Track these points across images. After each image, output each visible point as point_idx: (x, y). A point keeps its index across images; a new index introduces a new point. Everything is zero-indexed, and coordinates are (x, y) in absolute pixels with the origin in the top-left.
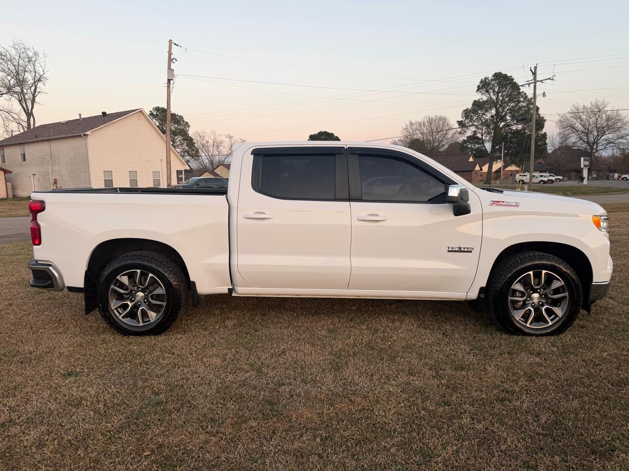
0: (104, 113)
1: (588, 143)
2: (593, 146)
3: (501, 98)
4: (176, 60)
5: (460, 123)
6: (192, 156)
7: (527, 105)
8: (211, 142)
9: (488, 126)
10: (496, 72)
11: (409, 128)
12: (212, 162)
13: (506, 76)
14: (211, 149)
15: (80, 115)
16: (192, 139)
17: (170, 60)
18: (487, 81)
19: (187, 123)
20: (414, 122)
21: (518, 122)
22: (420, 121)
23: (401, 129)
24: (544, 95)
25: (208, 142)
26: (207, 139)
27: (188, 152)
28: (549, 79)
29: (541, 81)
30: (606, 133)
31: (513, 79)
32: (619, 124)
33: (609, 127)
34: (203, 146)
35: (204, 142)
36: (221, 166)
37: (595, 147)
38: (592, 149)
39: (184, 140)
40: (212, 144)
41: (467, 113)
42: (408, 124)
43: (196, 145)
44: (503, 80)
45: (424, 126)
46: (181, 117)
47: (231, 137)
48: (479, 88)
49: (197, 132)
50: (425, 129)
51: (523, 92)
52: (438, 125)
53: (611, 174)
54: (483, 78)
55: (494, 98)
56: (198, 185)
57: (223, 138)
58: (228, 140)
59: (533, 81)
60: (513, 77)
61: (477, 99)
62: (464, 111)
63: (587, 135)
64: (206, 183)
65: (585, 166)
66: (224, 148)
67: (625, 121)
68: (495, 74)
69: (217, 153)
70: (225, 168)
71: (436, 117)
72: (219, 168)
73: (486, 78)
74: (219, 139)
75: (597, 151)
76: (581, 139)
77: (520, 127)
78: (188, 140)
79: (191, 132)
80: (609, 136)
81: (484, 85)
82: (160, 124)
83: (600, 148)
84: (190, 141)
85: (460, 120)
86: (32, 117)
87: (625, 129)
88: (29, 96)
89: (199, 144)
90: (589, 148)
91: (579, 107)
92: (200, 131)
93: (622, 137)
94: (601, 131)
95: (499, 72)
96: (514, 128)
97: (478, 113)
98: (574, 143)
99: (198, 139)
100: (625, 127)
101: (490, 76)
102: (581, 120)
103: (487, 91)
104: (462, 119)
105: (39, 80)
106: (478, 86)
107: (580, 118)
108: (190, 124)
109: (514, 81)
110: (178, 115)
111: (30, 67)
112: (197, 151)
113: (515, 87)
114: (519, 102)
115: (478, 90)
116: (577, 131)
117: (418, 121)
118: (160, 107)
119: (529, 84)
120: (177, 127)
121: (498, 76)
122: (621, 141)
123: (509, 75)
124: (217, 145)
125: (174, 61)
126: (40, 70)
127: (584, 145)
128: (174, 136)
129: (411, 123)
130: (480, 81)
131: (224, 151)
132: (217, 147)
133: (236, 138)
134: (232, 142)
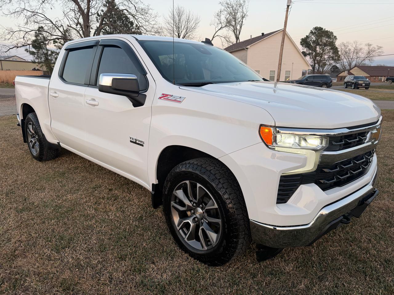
0: (263, 34)
6: (335, 60)
8: (352, 49)
12: (350, 65)
14: (351, 55)
15: (251, 36)
16: (337, 48)
19: (335, 37)
25: (350, 50)
26: (350, 47)
27: (333, 57)
34: (346, 53)
35: (347, 49)
36: (356, 67)
39: (331, 49)
40: (353, 51)
43: (340, 53)
46: (332, 33)
47: (369, 45)
49: (343, 43)
56: (307, 80)
57: (363, 46)
58: (367, 47)
64: (314, 79)
66: (362, 53)
69: (356, 57)
70: (358, 69)
72: (354, 69)
74: (359, 47)
78: (334, 49)
79: (337, 43)
82: (316, 39)
84: (335, 50)
86: (238, 40)
88: (238, 27)
89: (343, 51)
92: (345, 42)
99: (343, 47)
105: (244, 17)
108: (337, 38)
110: (329, 32)
112: (339, 57)
118: (318, 27)
120: (327, 40)
124: (357, 51)
128: (324, 47)
131: (362, 55)
132: (357, 53)
133: (374, 45)
134: (370, 49)
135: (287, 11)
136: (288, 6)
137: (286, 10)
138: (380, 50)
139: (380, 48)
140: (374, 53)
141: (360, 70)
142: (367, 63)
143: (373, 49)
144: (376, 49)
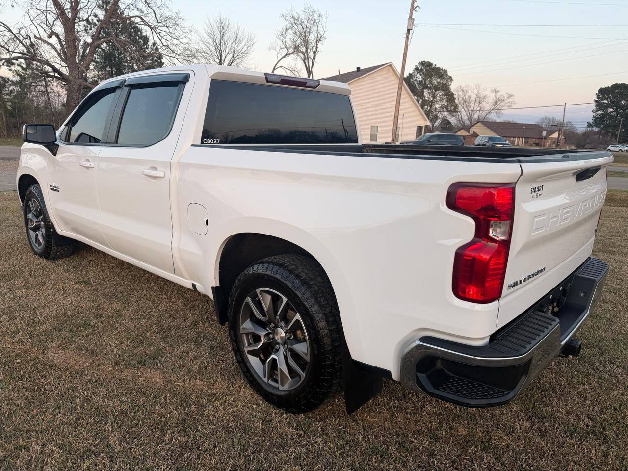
0: (358, 69)
4: (419, 8)
6: (450, 112)
8: (473, 97)
14: (472, 105)
15: (339, 71)
16: (453, 94)
17: (413, 8)
19: (450, 77)
25: (470, 97)
26: (470, 93)
27: (447, 108)
34: (465, 101)
35: (467, 97)
36: (479, 123)
39: (445, 95)
40: (474, 99)
43: (456, 101)
46: (445, 71)
47: (497, 92)
49: (460, 87)
56: (429, 141)
57: (487, 93)
58: (493, 95)
64: (438, 140)
66: (487, 103)
69: (479, 109)
70: (483, 125)
72: (476, 125)
74: (483, 94)
78: (448, 95)
79: (453, 87)
82: (423, 79)
84: (450, 97)
86: (311, 75)
88: (311, 55)
89: (460, 99)
92: (463, 86)
99: (461, 93)
105: (320, 40)
108: (453, 79)
110: (442, 69)
111: (314, 29)
112: (456, 107)
118: (426, 61)
120: (440, 82)
124: (480, 100)
125: (417, 9)
126: (321, 30)
128: (436, 91)
131: (487, 106)
132: (480, 102)
133: (503, 93)
134: (498, 97)
135: (407, 37)
136: (409, 31)
137: (405, 36)
138: (510, 100)
139: (510, 96)
140: (502, 104)
141: (485, 127)
142: (493, 117)
143: (502, 97)
144: (505, 98)
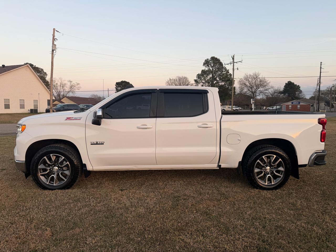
0: (3, 66)
1: (252, 92)
2: (254, 94)
3: (214, 69)
4: (57, 40)
5: (195, 81)
7: (226, 73)
8: (59, 84)
9: (209, 83)
10: (212, 56)
11: (169, 82)
12: (59, 95)
13: (216, 58)
14: (59, 88)
16: (48, 82)
17: (54, 39)
18: (208, 60)
19: (46, 73)
20: (171, 79)
21: (223, 81)
22: (175, 79)
23: (165, 82)
24: (238, 69)
25: (57, 84)
26: (57, 82)
28: (240, 62)
29: (236, 63)
30: (260, 88)
31: (220, 60)
32: (265, 84)
33: (261, 85)
34: (54, 86)
35: (55, 84)
36: (65, 98)
37: (255, 94)
38: (254, 95)
40: (59, 85)
41: (199, 76)
42: (169, 80)
44: (215, 61)
45: (176, 81)
46: (42, 70)
47: (71, 82)
48: (204, 64)
50: (177, 83)
51: (224, 67)
52: (183, 80)
53: (262, 107)
54: (206, 59)
55: (211, 69)
57: (66, 82)
58: (69, 83)
59: (233, 62)
60: (220, 59)
61: (203, 69)
62: (197, 75)
63: (251, 88)
65: (253, 103)
66: (67, 87)
67: (267, 82)
68: (212, 57)
69: (63, 90)
70: (67, 99)
71: (182, 77)
72: (64, 99)
73: (208, 59)
74: (64, 82)
75: (256, 96)
76: (249, 90)
77: (223, 83)
78: (46, 82)
79: (47, 78)
80: (261, 89)
81: (207, 63)
83: (257, 94)
85: (195, 79)
87: (268, 86)
90: (252, 94)
91: (248, 75)
93: (266, 90)
94: (258, 86)
95: (213, 56)
96: (221, 84)
97: (204, 76)
98: (246, 92)
100: (268, 85)
101: (209, 58)
102: (249, 81)
103: (208, 66)
104: (196, 79)
106: (204, 63)
107: (248, 80)
108: (47, 74)
109: (220, 61)
110: (40, 68)
113: (221, 64)
114: (223, 71)
115: (204, 65)
116: (247, 86)
117: (173, 78)
119: (231, 64)
121: (213, 58)
122: (266, 91)
123: (218, 58)
125: (56, 40)
127: (250, 93)
129: (170, 79)
130: (205, 60)
131: (67, 89)
132: (63, 87)
133: (74, 82)
134: (72, 84)
136: (53, 50)
137: (51, 53)
138: (78, 86)
139: (78, 84)
140: (75, 88)
141: (69, 100)
142: (71, 95)
143: (74, 85)
144: (76, 85)
